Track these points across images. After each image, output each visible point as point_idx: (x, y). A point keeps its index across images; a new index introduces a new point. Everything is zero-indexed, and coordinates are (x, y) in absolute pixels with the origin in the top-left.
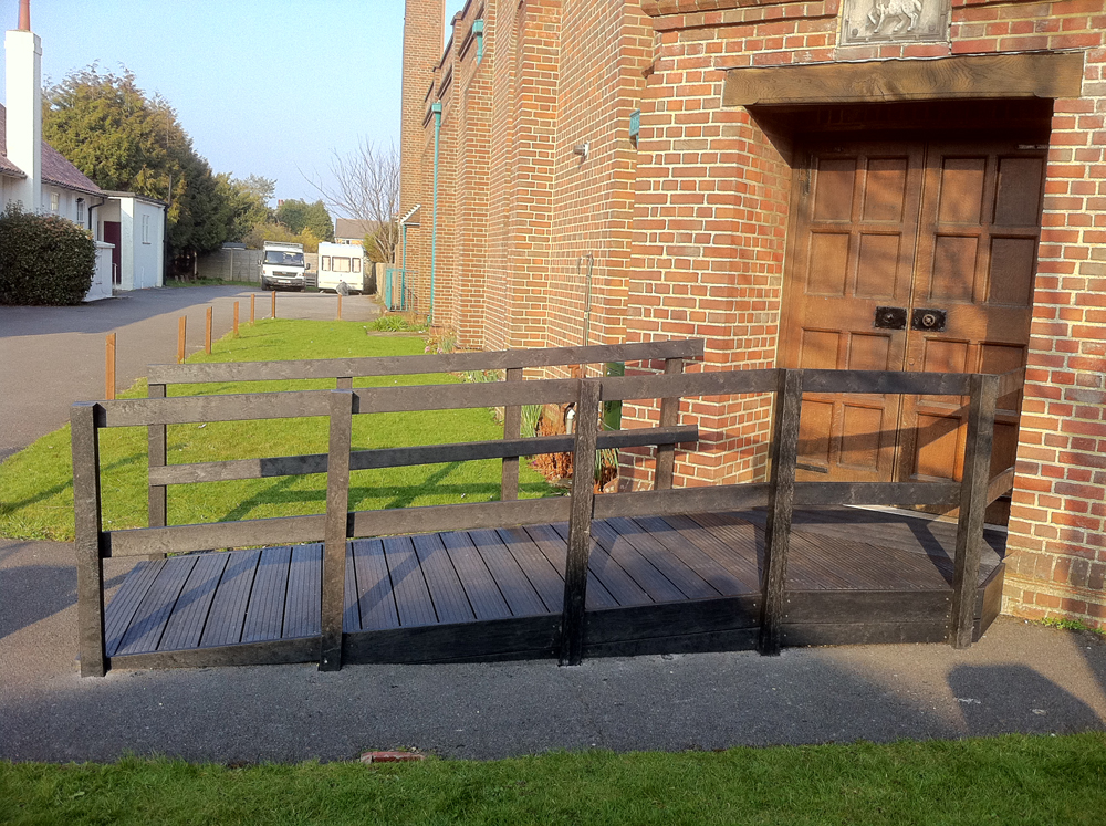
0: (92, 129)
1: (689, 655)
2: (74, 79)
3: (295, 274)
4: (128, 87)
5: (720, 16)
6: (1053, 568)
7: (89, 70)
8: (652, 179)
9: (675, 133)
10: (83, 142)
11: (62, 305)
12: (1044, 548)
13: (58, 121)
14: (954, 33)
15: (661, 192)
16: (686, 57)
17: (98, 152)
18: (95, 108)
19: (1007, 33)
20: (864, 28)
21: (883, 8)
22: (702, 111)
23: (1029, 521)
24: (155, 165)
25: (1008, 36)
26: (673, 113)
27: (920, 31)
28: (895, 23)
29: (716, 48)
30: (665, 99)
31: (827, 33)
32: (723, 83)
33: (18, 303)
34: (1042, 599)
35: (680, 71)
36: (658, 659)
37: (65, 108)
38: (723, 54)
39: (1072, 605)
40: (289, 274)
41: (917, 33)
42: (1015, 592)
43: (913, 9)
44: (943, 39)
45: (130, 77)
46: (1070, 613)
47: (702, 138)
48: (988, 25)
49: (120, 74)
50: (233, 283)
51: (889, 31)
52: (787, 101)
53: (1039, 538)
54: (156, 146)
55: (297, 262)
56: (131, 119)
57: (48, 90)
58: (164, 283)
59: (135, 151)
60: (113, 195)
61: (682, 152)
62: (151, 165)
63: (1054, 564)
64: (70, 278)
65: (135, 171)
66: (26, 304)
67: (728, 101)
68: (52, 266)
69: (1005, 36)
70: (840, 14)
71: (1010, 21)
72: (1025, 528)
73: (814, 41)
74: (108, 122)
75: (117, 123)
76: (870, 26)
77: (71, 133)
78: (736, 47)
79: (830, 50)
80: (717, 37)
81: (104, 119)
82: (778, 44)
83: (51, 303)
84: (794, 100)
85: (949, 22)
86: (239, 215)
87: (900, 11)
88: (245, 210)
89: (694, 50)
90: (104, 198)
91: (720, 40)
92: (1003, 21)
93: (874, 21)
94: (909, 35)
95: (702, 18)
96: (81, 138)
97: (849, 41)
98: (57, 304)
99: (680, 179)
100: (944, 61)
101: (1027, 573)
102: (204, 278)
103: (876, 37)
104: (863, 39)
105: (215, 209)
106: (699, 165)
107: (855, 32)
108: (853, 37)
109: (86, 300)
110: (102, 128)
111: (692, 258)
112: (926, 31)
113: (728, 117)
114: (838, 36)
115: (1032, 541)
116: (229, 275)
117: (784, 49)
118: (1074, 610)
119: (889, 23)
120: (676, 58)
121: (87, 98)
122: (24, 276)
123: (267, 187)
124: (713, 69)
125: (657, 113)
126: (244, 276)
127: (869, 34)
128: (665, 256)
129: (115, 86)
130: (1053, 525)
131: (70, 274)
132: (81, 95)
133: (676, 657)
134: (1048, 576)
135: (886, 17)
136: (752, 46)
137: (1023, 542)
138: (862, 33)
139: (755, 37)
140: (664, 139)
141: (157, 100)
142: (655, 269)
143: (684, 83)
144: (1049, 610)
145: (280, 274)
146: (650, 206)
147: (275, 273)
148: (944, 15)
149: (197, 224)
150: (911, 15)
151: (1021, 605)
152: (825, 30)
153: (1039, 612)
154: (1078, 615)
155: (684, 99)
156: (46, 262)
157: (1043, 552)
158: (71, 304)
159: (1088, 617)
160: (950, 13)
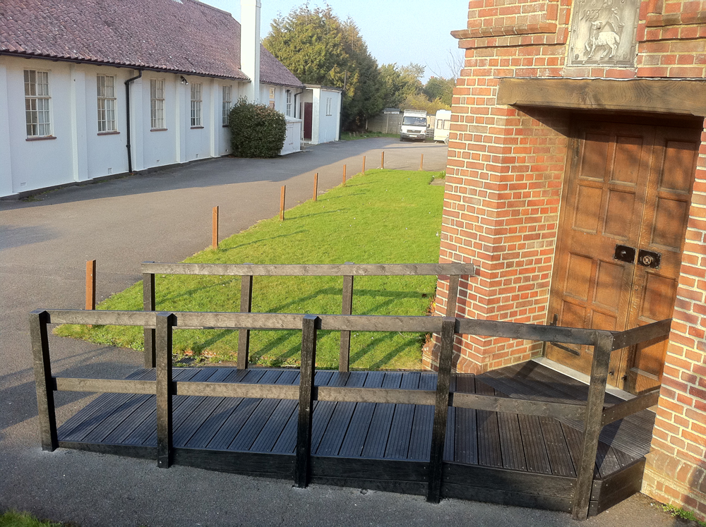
0: (304, 43)
1: (380, 493)
2: (295, 13)
3: (420, 131)
4: (328, 15)
5: (496, 41)
6: (678, 470)
7: (304, 7)
8: (457, 150)
9: (470, 120)
10: (299, 51)
11: (266, 158)
12: (675, 454)
13: (285, 39)
14: (640, 62)
15: (461, 159)
16: (478, 68)
17: (307, 58)
18: (307, 30)
19: (675, 64)
20: (582, 54)
21: (594, 40)
22: (485, 106)
23: (667, 432)
24: (341, 64)
25: (676, 66)
26: (470, 106)
27: (618, 59)
28: (602, 51)
29: (493, 63)
30: (466, 96)
31: (559, 56)
32: (497, 88)
33: (242, 156)
34: (668, 490)
35: (474, 77)
36: (357, 492)
37: (290, 30)
38: (499, 67)
39: (688, 500)
40: (416, 131)
41: (615, 59)
42: (651, 480)
43: (614, 41)
44: (632, 66)
45: (330, 10)
46: (686, 505)
47: (484, 125)
48: (663, 56)
49: (324, 8)
50: (387, 135)
51: (597, 58)
52: (533, 103)
53: (672, 446)
54: (342, 52)
55: (422, 123)
56: (328, 36)
57: (280, 20)
58: (340, 138)
59: (330, 55)
60: (308, 87)
61: (473, 134)
62: (339, 65)
63: (680, 467)
64: (270, 142)
65: (329, 69)
66: (247, 157)
67: (500, 101)
68: (260, 135)
69: (674, 66)
70: (568, 43)
71: (677, 54)
72: (664, 436)
73: (552, 61)
74: (314, 38)
75: (319, 39)
76: (587, 53)
77: (292, 47)
78: (505, 63)
79: (561, 69)
80: (496, 56)
81: (311, 37)
82: (530, 62)
83: (259, 156)
84: (537, 103)
85: (636, 53)
86: (399, 90)
87: (605, 43)
88: (403, 86)
89: (482, 63)
90: (303, 88)
91: (497, 58)
92: (673, 54)
93: (589, 49)
94: (610, 61)
95: (485, 42)
96: (297, 49)
97: (573, 62)
98: (263, 157)
99: (471, 152)
100: (632, 82)
101: (660, 469)
102: (370, 132)
103: (589, 61)
104: (581, 62)
105: (378, 90)
106: (482, 143)
107: (577, 57)
108: (576, 61)
109: (282, 154)
110: (310, 43)
111: (476, 206)
112: (621, 59)
113: (499, 112)
114: (566, 58)
115: (668, 446)
116: (385, 130)
117: (533, 67)
118: (689, 504)
119: (598, 50)
120: (472, 68)
121: (302, 24)
122: (246, 141)
123: (420, 70)
124: (492, 77)
125: (461, 105)
126: (394, 130)
127: (585, 59)
128: (462, 203)
129: (321, 15)
130: (683, 439)
131: (270, 140)
132: (299, 22)
133: (370, 492)
134: (673, 475)
135: (597, 46)
136: (516, 62)
137: (662, 446)
138: (582, 58)
139: (517, 57)
140: (464, 123)
141: (349, 21)
142: (456, 210)
143: (476, 86)
144: (673, 499)
145: (411, 131)
146: (455, 168)
147: (408, 131)
148: (633, 47)
149: (366, 99)
150: (612, 46)
151: (655, 491)
152: (558, 54)
153: (665, 499)
154: (691, 508)
155: (476, 97)
156: (257, 132)
157: (675, 456)
158: (271, 157)
159: (698, 512)
160: (637, 45)
